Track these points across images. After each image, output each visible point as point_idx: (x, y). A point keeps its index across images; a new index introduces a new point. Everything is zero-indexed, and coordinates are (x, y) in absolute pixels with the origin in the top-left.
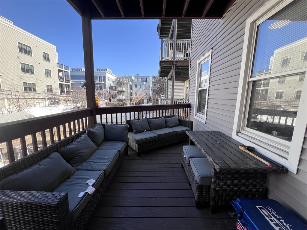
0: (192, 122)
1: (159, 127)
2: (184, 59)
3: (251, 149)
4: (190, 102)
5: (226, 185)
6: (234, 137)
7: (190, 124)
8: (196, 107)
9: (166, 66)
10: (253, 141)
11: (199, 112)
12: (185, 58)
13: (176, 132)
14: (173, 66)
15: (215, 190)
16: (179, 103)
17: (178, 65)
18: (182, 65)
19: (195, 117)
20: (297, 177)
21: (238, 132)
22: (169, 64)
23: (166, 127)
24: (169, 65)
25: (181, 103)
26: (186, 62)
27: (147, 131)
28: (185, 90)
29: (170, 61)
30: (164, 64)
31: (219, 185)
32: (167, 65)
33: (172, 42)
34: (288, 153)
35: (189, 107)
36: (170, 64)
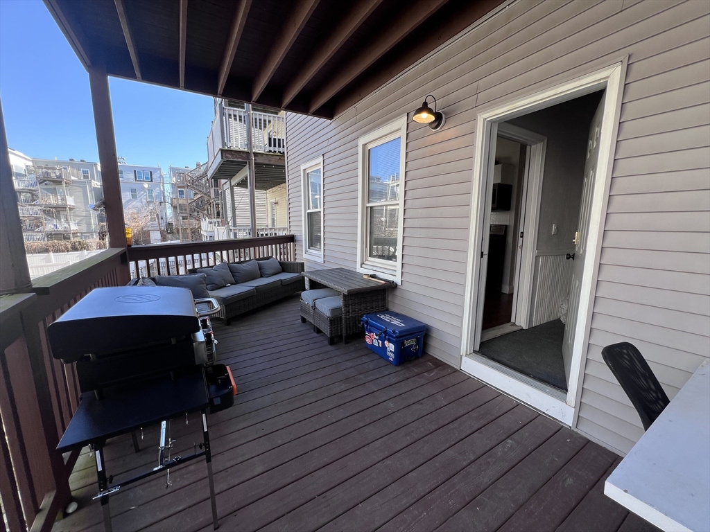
0: (302, 264)
1: (251, 277)
2: (270, 151)
3: (373, 276)
4: (292, 233)
5: (355, 311)
6: (359, 270)
7: (299, 267)
8: (305, 240)
9: (232, 161)
10: (375, 269)
11: (311, 248)
12: (272, 149)
13: (281, 280)
14: (249, 163)
15: (346, 318)
16: (262, 235)
17: (260, 160)
18: (267, 162)
19: (305, 256)
20: (402, 287)
21: (362, 264)
22: (240, 158)
23: (262, 276)
24: (240, 160)
25: (267, 235)
26: (274, 157)
27: (232, 284)
28: (269, 209)
29: (243, 152)
30: (230, 156)
31: (349, 312)
32: (236, 160)
33: (242, 114)
34: (396, 271)
35: (293, 242)
36: (242, 158)
